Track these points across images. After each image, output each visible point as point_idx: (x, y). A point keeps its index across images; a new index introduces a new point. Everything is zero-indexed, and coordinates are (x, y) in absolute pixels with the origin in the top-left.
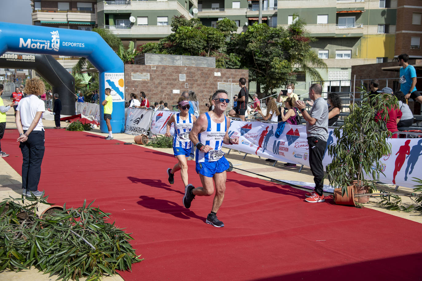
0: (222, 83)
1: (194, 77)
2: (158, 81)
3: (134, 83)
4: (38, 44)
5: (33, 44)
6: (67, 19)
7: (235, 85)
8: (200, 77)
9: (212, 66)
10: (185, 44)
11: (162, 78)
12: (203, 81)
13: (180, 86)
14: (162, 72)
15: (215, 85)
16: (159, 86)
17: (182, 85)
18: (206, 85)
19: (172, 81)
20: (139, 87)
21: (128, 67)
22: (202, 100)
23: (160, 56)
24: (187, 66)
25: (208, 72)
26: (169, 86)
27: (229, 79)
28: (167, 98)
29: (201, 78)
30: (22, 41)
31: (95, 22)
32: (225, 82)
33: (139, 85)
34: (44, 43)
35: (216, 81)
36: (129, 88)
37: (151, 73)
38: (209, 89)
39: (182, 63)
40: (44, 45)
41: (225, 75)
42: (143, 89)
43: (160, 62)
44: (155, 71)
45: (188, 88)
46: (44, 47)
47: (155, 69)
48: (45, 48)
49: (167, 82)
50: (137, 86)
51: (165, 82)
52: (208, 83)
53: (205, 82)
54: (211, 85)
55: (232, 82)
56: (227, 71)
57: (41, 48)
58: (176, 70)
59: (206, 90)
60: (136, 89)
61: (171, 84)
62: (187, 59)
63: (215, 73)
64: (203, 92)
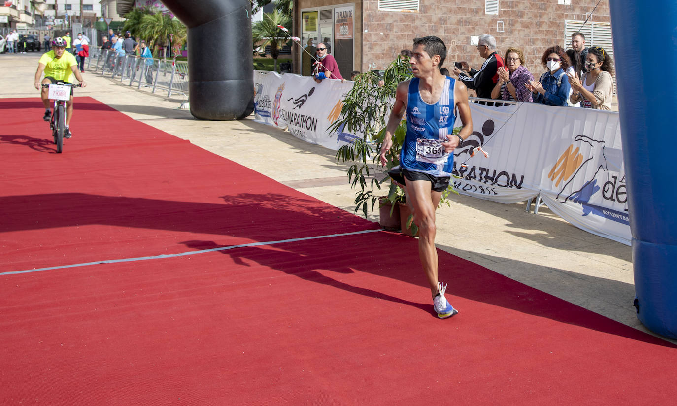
0: (573, 21)
1: (517, 6)
2: (439, 14)
3: (383, 19)
7: (598, 26)
8: (529, 5)
11: (447, 7)
12: (535, 16)
13: (486, 27)
15: (559, 26)
16: (441, 26)
17: (490, 24)
18: (540, 26)
19: (469, 16)
20: (395, 29)
22: (532, 62)
26: (462, 28)
27: (587, 13)
28: (458, 56)
29: (531, 9)
32: (579, 20)
33: (395, 23)
35: (561, 16)
36: (371, 31)
38: (546, 35)
41: (579, 4)
42: (405, 33)
45: (503, 31)
49: (459, 16)
50: (390, 27)
51: (454, 18)
52: (546, 21)
53: (538, 19)
54: (551, 27)
55: (592, 21)
59: (540, 38)
60: (388, 35)
61: (466, 22)
64: (534, 43)
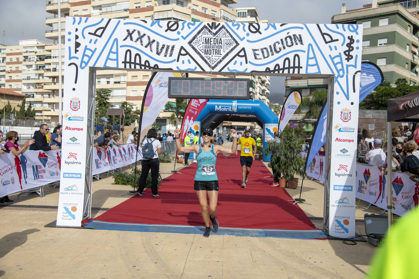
1: (382, 127)
6: (308, 84)
10: (382, 101)
24: (376, 118)
39: (371, 116)
45: (376, 135)
58: (366, 122)
62: (377, 113)
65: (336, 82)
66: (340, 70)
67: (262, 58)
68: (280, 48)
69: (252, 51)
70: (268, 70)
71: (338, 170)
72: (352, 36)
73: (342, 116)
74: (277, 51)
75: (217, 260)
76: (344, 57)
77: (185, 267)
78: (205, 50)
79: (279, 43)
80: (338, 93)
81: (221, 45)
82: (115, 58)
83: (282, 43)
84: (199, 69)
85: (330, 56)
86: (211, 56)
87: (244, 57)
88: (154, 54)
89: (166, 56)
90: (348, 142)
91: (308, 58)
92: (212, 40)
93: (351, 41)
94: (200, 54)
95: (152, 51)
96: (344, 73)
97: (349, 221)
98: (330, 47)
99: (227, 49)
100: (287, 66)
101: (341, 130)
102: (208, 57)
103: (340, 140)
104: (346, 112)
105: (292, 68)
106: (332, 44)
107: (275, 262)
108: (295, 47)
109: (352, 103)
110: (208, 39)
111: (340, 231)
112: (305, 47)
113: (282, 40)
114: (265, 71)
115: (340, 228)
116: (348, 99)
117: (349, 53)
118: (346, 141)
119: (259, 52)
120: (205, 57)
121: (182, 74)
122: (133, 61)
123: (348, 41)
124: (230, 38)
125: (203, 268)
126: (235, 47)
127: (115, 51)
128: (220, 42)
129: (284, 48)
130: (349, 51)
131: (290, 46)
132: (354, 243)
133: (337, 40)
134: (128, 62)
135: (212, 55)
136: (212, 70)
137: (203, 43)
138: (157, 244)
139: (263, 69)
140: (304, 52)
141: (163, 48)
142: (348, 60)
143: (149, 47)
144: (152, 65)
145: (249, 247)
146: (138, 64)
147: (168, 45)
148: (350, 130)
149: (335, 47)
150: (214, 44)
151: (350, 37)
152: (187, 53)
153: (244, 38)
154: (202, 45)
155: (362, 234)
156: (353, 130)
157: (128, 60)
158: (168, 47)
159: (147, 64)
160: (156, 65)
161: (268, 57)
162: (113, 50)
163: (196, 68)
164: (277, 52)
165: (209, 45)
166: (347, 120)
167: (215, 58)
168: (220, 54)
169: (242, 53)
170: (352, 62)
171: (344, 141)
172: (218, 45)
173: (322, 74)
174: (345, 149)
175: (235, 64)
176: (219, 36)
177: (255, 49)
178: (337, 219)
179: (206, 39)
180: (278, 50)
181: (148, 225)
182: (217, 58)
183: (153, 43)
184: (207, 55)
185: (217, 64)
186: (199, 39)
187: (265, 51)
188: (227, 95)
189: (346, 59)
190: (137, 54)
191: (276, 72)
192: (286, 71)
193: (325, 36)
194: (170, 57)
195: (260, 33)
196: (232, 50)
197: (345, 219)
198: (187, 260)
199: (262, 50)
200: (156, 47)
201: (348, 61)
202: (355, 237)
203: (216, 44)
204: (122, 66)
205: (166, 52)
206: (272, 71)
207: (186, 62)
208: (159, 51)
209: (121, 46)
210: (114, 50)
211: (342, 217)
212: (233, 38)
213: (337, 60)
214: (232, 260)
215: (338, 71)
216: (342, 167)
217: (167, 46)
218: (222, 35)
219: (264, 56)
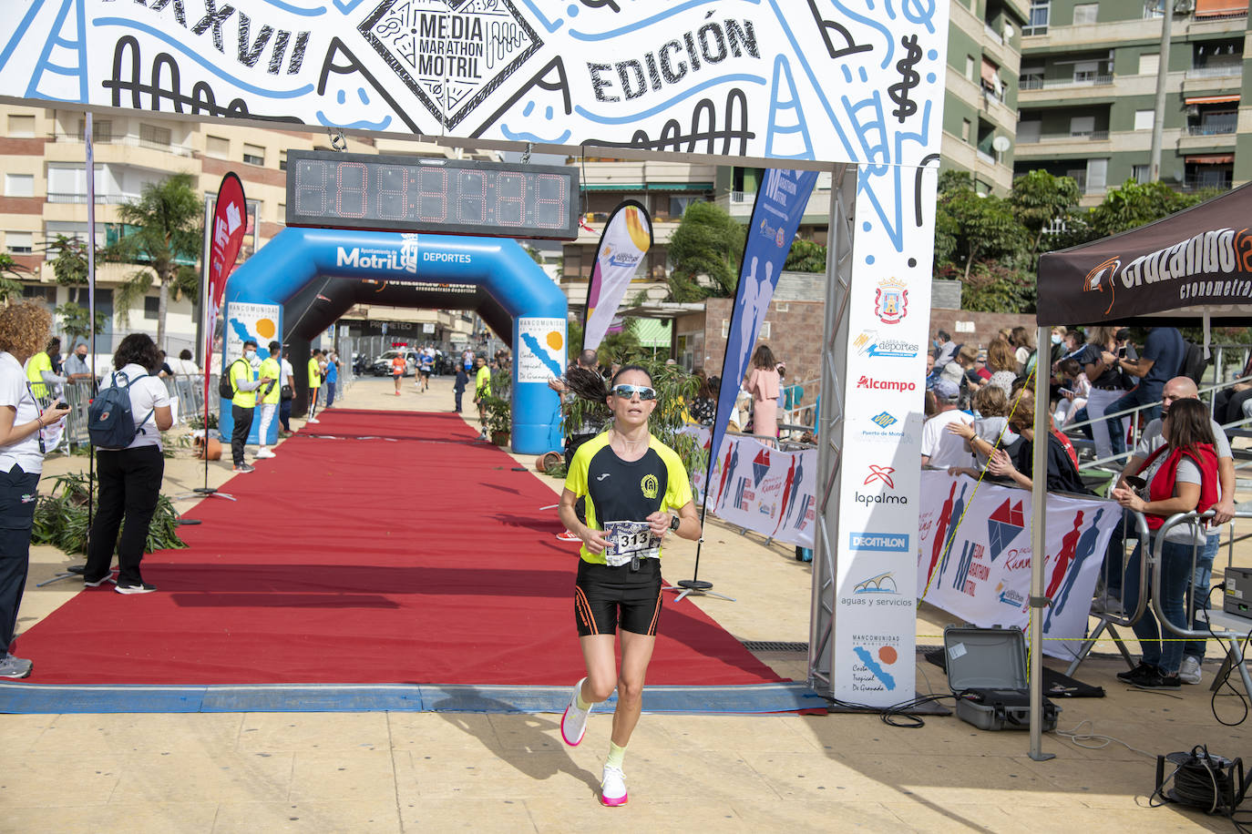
2: (794, 342)
4: (374, 257)
5: (363, 259)
6: (644, 177)
9: (950, 306)
11: (804, 335)
14: (804, 320)
16: (796, 355)
21: (716, 305)
23: (801, 278)
25: (937, 321)
30: (341, 253)
31: (712, 183)
34: (385, 256)
37: (776, 322)
40: (385, 260)
43: (802, 292)
44: (785, 317)
46: (385, 264)
47: (787, 310)
48: (389, 267)
51: (812, 347)
56: (995, 319)
57: (380, 266)
63: (958, 322)
65: (863, 191)
66: (877, 149)
67: (623, 95)
68: (681, 65)
69: (587, 72)
70: (640, 140)
71: (866, 483)
72: (915, 37)
73: (879, 302)
74: (671, 74)
75: (504, 797)
76: (890, 106)
77: (402, 826)
78: (422, 57)
79: (679, 49)
80: (867, 227)
81: (480, 43)
82: (76, 65)
83: (690, 50)
84: (398, 126)
85: (845, 99)
86: (442, 79)
87: (561, 91)
88: (229, 61)
89: (275, 70)
90: (896, 391)
91: (775, 105)
92: (448, 22)
93: (910, 54)
94: (404, 72)
95: (221, 50)
96: (887, 158)
97: (897, 651)
98: (845, 68)
99: (501, 57)
100: (703, 127)
101: (876, 350)
102: (434, 84)
103: (873, 385)
104: (893, 290)
105: (720, 135)
106: (853, 61)
107: (696, 795)
108: (731, 65)
109: (912, 263)
110: (433, 18)
111: (868, 684)
112: (763, 66)
113: (688, 37)
114: (630, 141)
115: (869, 673)
116: (899, 247)
117: (905, 94)
118: (891, 385)
119: (612, 76)
120: (421, 84)
121: (336, 140)
122: (146, 79)
123: (902, 53)
124: (511, 19)
125: (467, 825)
126: (528, 54)
127: (74, 37)
128: (477, 32)
129: (696, 65)
130: (905, 86)
131: (715, 60)
132: (916, 723)
133: (869, 48)
134: (126, 86)
135: (448, 76)
136: (446, 130)
137: (414, 31)
138: (264, 755)
139: (624, 134)
140: (762, 81)
141: (264, 38)
142: (901, 115)
143: (209, 31)
144: (223, 101)
145: (590, 749)
146: (166, 94)
147: (285, 30)
148: (905, 351)
149: (862, 71)
150: (454, 37)
151: (909, 41)
152: (357, 65)
153: (560, 22)
154: (409, 39)
155: (936, 691)
156: (914, 352)
157: (126, 76)
158: (284, 37)
159: (203, 97)
160: (239, 102)
161: (641, 93)
162: (63, 34)
163: (388, 120)
164: (673, 79)
165: (437, 39)
166: (895, 318)
167: (459, 87)
168: (475, 76)
169: (553, 77)
170: (913, 123)
171: (886, 385)
172: (469, 41)
173: (817, 159)
174: (887, 414)
175: (527, 112)
176: (470, 9)
177: (598, 63)
178: (861, 644)
179: (424, 17)
180: (676, 71)
181: (204, 689)
182: (466, 88)
183: (224, 18)
184: (428, 77)
185: (465, 111)
186: (398, 15)
187: (630, 71)
188: (500, 223)
189: (895, 113)
190: (162, 58)
191: (669, 148)
192: (701, 147)
193: (830, 31)
194: (293, 76)
195: (616, 9)
196: (518, 62)
197: (883, 644)
198: (398, 804)
199: (621, 68)
200: (236, 36)
201: (902, 121)
202: (913, 702)
203: (460, 37)
204: (101, 97)
205: (276, 56)
206: (654, 144)
207: (352, 97)
208: (251, 50)
209: (98, 22)
210: (69, 31)
211: (876, 638)
212: (522, 19)
213: (868, 114)
214: (552, 793)
215: (870, 153)
216: (878, 474)
217: (281, 32)
218: (482, 6)
219: (627, 88)
